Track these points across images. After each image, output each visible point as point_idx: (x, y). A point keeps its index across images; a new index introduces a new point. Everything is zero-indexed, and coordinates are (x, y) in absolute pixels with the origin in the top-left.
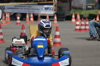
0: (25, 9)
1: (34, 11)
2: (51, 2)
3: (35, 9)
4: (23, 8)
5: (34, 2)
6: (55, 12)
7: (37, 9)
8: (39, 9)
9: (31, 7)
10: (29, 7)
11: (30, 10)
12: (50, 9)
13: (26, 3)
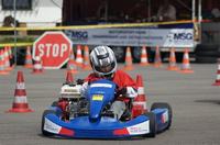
0: (131, 37)
1: (150, 41)
2: (188, 22)
3: (153, 38)
4: (127, 35)
5: (152, 21)
6: (196, 43)
7: (157, 38)
8: (161, 38)
9: (144, 33)
10: (139, 33)
11: (142, 41)
12: (186, 37)
13: (132, 25)
